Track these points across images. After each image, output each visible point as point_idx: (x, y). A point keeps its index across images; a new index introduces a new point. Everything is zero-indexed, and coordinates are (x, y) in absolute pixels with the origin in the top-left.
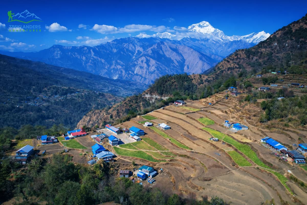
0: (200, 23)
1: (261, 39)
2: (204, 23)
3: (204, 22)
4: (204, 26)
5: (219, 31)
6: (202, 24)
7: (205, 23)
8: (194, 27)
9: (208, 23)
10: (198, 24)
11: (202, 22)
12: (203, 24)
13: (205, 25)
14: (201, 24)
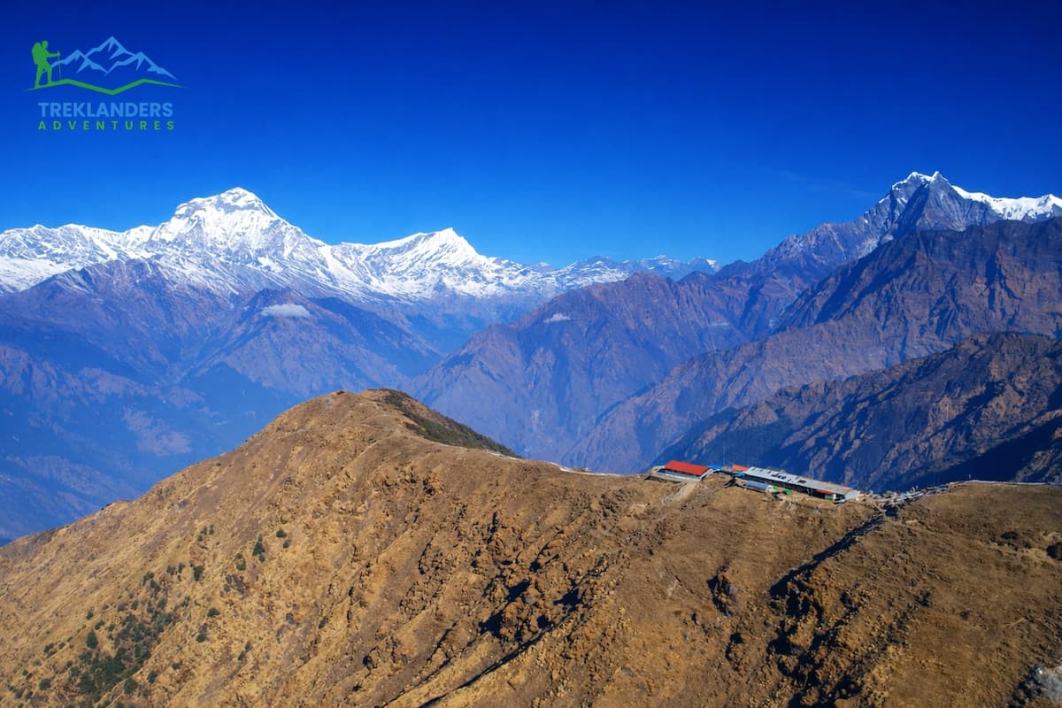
0: (223, 195)
1: (439, 255)
2: (237, 196)
3: (240, 191)
4: (237, 208)
5: (289, 226)
6: (231, 197)
7: (240, 197)
8: (198, 208)
9: (251, 196)
10: (214, 199)
11: (234, 191)
12: (235, 200)
13: (241, 203)
14: (227, 197)
